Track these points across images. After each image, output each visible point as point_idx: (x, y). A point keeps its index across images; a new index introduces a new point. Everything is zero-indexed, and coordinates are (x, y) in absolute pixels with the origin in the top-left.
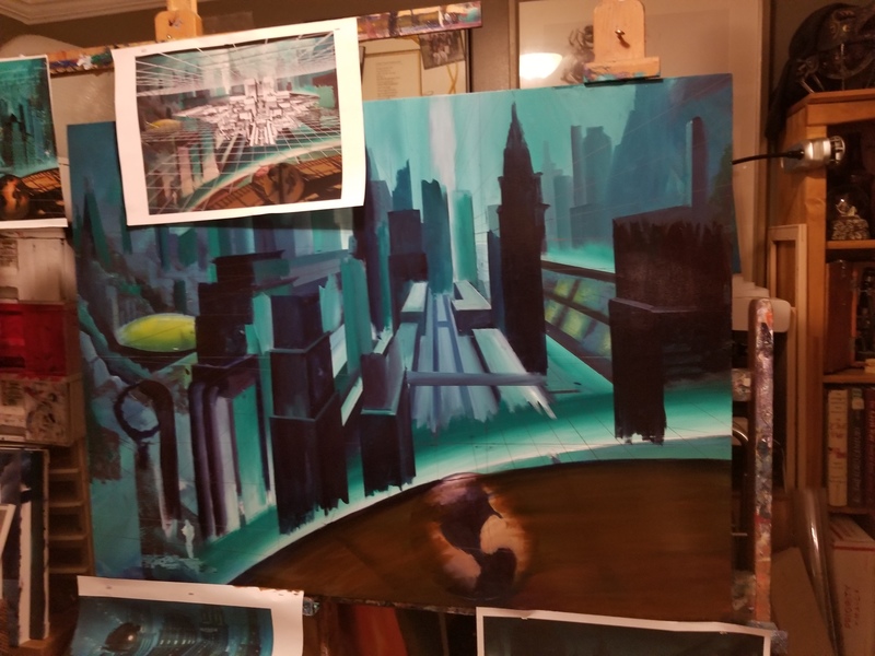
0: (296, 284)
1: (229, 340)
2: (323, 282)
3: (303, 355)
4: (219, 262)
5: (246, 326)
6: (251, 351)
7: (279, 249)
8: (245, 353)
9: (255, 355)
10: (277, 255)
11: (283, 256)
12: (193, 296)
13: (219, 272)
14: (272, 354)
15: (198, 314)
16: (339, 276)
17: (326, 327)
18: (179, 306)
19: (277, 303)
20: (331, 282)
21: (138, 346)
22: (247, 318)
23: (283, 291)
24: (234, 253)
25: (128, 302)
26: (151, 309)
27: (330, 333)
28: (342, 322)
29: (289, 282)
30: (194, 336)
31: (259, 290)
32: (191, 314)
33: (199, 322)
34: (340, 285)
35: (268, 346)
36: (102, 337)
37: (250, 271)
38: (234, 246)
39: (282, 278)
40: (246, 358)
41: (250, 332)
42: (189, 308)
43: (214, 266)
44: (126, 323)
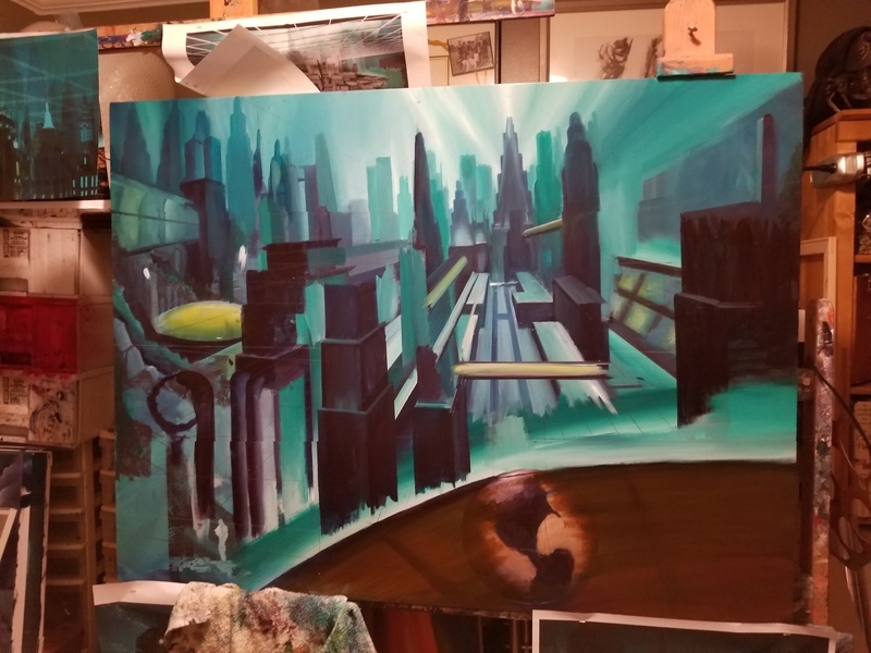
0: (352, 273)
1: (278, 330)
2: (380, 272)
3: (356, 346)
4: (270, 249)
5: (297, 316)
6: (300, 341)
7: (335, 237)
8: (294, 344)
9: (305, 346)
10: (334, 243)
11: (339, 244)
12: (240, 284)
13: (270, 259)
14: (324, 346)
15: (245, 302)
16: (397, 266)
17: (382, 318)
18: (226, 294)
19: (330, 292)
20: (389, 273)
21: (179, 334)
22: (299, 307)
23: (338, 281)
24: (287, 240)
25: (169, 288)
26: (194, 297)
27: (385, 324)
28: (398, 314)
29: (346, 271)
30: (240, 325)
31: (312, 278)
32: (238, 303)
33: (246, 310)
34: (398, 276)
35: (320, 336)
36: (138, 324)
37: (304, 259)
38: (287, 233)
39: (338, 267)
40: (295, 348)
41: (300, 321)
42: (236, 296)
43: (265, 253)
44: (166, 310)
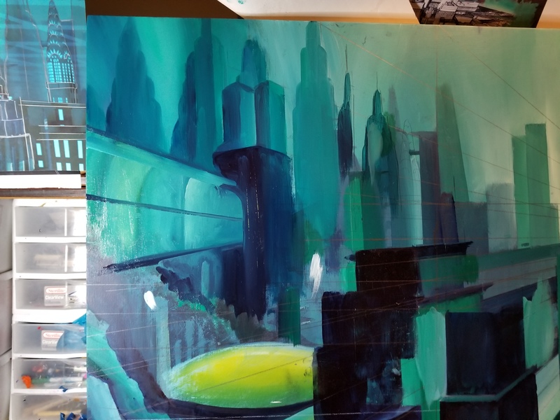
0: (487, 294)
1: (372, 385)
2: (529, 291)
3: (493, 403)
4: (361, 258)
5: (403, 361)
6: (408, 401)
7: (462, 240)
8: (398, 406)
9: (417, 408)
10: (460, 249)
11: (469, 250)
12: (311, 314)
13: (360, 275)
14: (444, 405)
15: (320, 343)
16: (553, 282)
17: (530, 362)
18: (288, 331)
19: (454, 323)
20: (542, 292)
21: (206, 399)
22: (405, 348)
23: (466, 306)
24: (389, 244)
25: (190, 324)
26: (233, 336)
27: (536, 369)
28: (555, 352)
29: (478, 291)
30: (310, 379)
31: (427, 302)
32: (307, 344)
33: (320, 355)
34: (554, 298)
35: (438, 392)
37: (416, 273)
38: (388, 233)
39: (466, 285)
40: (399, 412)
41: (407, 369)
42: (304, 333)
43: (353, 264)
44: (183, 360)
